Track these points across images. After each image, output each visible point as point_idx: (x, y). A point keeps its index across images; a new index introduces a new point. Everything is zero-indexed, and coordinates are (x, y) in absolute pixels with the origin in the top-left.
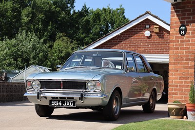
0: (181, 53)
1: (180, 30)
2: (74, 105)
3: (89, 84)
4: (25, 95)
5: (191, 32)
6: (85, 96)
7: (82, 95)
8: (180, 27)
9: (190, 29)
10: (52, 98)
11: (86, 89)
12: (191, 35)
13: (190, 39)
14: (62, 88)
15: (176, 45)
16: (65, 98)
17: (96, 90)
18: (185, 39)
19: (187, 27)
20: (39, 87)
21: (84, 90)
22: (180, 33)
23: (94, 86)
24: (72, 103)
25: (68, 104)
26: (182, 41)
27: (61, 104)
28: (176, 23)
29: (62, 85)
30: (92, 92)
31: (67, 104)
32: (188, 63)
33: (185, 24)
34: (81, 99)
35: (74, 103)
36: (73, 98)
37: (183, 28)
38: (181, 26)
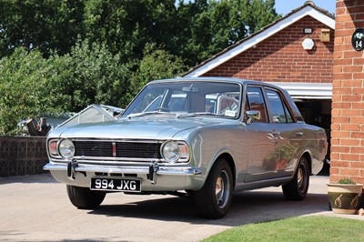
0: (355, 84)
1: (354, 40)
2: (138, 188)
3: (166, 148)
4: (47, 167)
6: (159, 172)
7: (151, 169)
8: (355, 34)
10: (97, 173)
11: (160, 157)
14: (114, 154)
15: (346, 69)
16: (120, 175)
17: (180, 160)
18: (363, 57)
20: (73, 153)
21: (157, 160)
22: (354, 45)
23: (176, 151)
24: (133, 184)
25: (126, 186)
26: (358, 62)
27: (112, 186)
28: (346, 26)
29: (114, 150)
30: (172, 164)
31: (124, 185)
34: (150, 176)
35: (138, 183)
36: (135, 175)
37: (359, 36)
38: (357, 31)
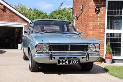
0: (96, 24)
5: (102, 12)
9: (102, 10)
10: (60, 58)
12: (102, 13)
13: (102, 16)
15: (93, 19)
16: (71, 58)
18: (99, 16)
19: (100, 9)
25: (74, 62)
26: (97, 17)
28: (93, 6)
30: (92, 52)
32: (101, 30)
33: (99, 7)
34: (88, 58)
37: (98, 9)
